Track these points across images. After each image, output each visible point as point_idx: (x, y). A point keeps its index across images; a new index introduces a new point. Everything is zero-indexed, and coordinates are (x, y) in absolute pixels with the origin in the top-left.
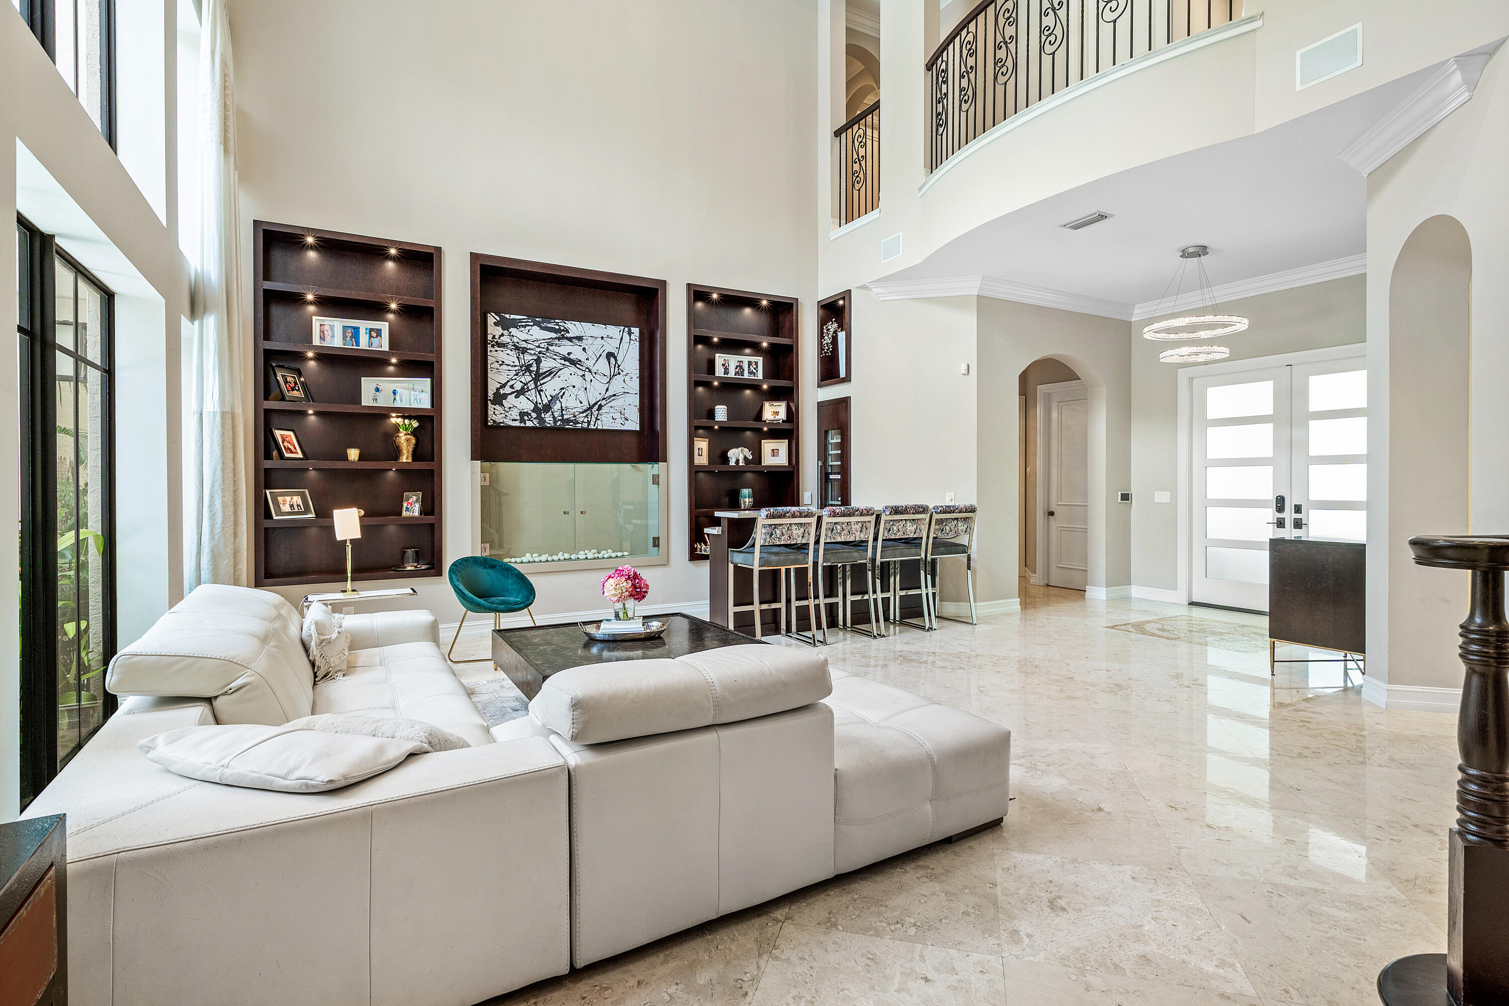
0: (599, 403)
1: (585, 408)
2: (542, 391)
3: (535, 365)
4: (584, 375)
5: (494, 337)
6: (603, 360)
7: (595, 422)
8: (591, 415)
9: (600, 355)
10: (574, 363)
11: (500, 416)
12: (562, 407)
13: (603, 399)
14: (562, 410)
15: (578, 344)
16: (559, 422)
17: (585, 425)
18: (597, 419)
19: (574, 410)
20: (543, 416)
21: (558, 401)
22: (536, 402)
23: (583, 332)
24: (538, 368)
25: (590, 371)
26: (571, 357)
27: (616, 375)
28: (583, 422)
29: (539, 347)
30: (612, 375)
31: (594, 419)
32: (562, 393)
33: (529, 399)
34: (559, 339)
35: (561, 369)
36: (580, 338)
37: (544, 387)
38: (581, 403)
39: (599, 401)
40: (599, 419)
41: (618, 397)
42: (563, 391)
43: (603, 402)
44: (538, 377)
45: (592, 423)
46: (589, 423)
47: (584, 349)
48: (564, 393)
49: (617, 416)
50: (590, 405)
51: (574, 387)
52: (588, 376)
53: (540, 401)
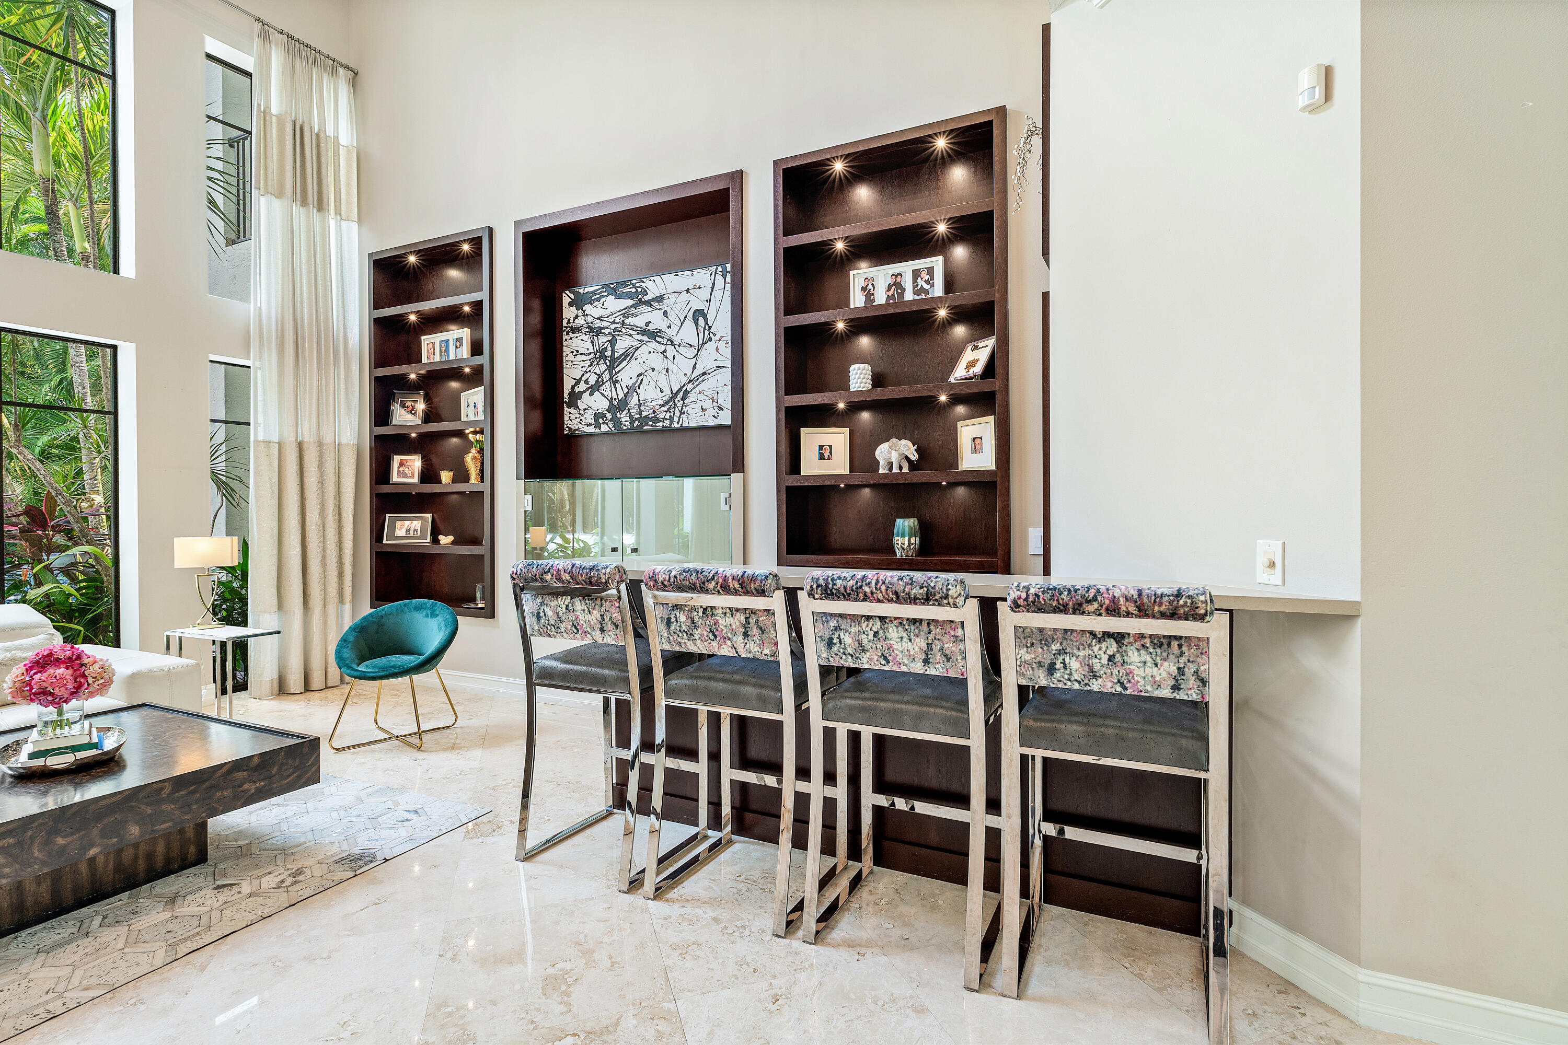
0: (684, 389)
1: (667, 398)
2: (617, 381)
3: (609, 348)
4: (665, 351)
5: (569, 322)
6: (690, 323)
7: (679, 417)
8: (674, 408)
9: (686, 317)
10: (654, 335)
11: (575, 422)
12: (639, 400)
13: (689, 383)
14: (640, 405)
15: (658, 307)
16: (637, 422)
17: (667, 423)
18: (682, 413)
19: (654, 403)
20: (618, 416)
21: (635, 394)
22: (612, 398)
23: (664, 288)
24: (613, 351)
25: (672, 344)
26: (651, 327)
27: (706, 342)
28: (664, 419)
29: (614, 322)
30: (700, 343)
31: (677, 413)
32: (639, 381)
33: (603, 395)
34: (635, 306)
35: (638, 348)
36: (660, 299)
37: (620, 375)
38: (662, 391)
39: (684, 386)
40: (684, 413)
41: (709, 376)
42: (641, 378)
43: (690, 386)
44: (613, 363)
45: (676, 419)
46: (671, 419)
47: (665, 314)
48: (642, 380)
49: (708, 404)
50: (672, 393)
51: (653, 370)
52: (671, 351)
53: (615, 396)
